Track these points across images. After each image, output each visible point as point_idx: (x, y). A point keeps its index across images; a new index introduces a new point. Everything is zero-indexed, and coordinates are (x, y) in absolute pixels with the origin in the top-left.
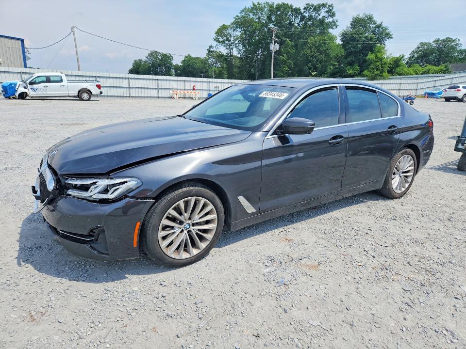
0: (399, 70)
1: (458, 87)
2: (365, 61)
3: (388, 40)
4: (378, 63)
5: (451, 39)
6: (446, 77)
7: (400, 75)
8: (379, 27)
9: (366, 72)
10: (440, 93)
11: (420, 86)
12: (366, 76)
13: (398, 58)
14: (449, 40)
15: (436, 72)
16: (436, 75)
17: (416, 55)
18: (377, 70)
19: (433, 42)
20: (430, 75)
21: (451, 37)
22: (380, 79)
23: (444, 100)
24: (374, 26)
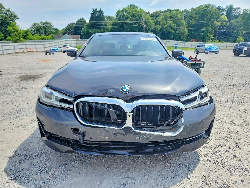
0: (28, 37)
1: (67, 46)
2: (6, 31)
3: (16, 19)
4: (16, 33)
5: (48, 23)
6: (56, 41)
7: (30, 40)
8: (8, 11)
9: (9, 38)
10: (57, 49)
11: (46, 46)
12: (10, 40)
13: (26, 30)
14: (47, 23)
15: (48, 39)
16: (49, 40)
17: (33, 30)
18: (17, 36)
19: (40, 23)
20: (46, 40)
21: (48, 22)
22: (20, 42)
23: (62, 52)
24: (5, 10)
